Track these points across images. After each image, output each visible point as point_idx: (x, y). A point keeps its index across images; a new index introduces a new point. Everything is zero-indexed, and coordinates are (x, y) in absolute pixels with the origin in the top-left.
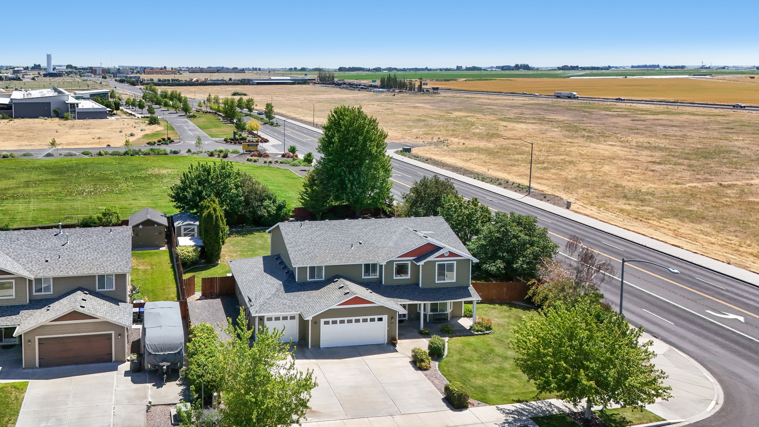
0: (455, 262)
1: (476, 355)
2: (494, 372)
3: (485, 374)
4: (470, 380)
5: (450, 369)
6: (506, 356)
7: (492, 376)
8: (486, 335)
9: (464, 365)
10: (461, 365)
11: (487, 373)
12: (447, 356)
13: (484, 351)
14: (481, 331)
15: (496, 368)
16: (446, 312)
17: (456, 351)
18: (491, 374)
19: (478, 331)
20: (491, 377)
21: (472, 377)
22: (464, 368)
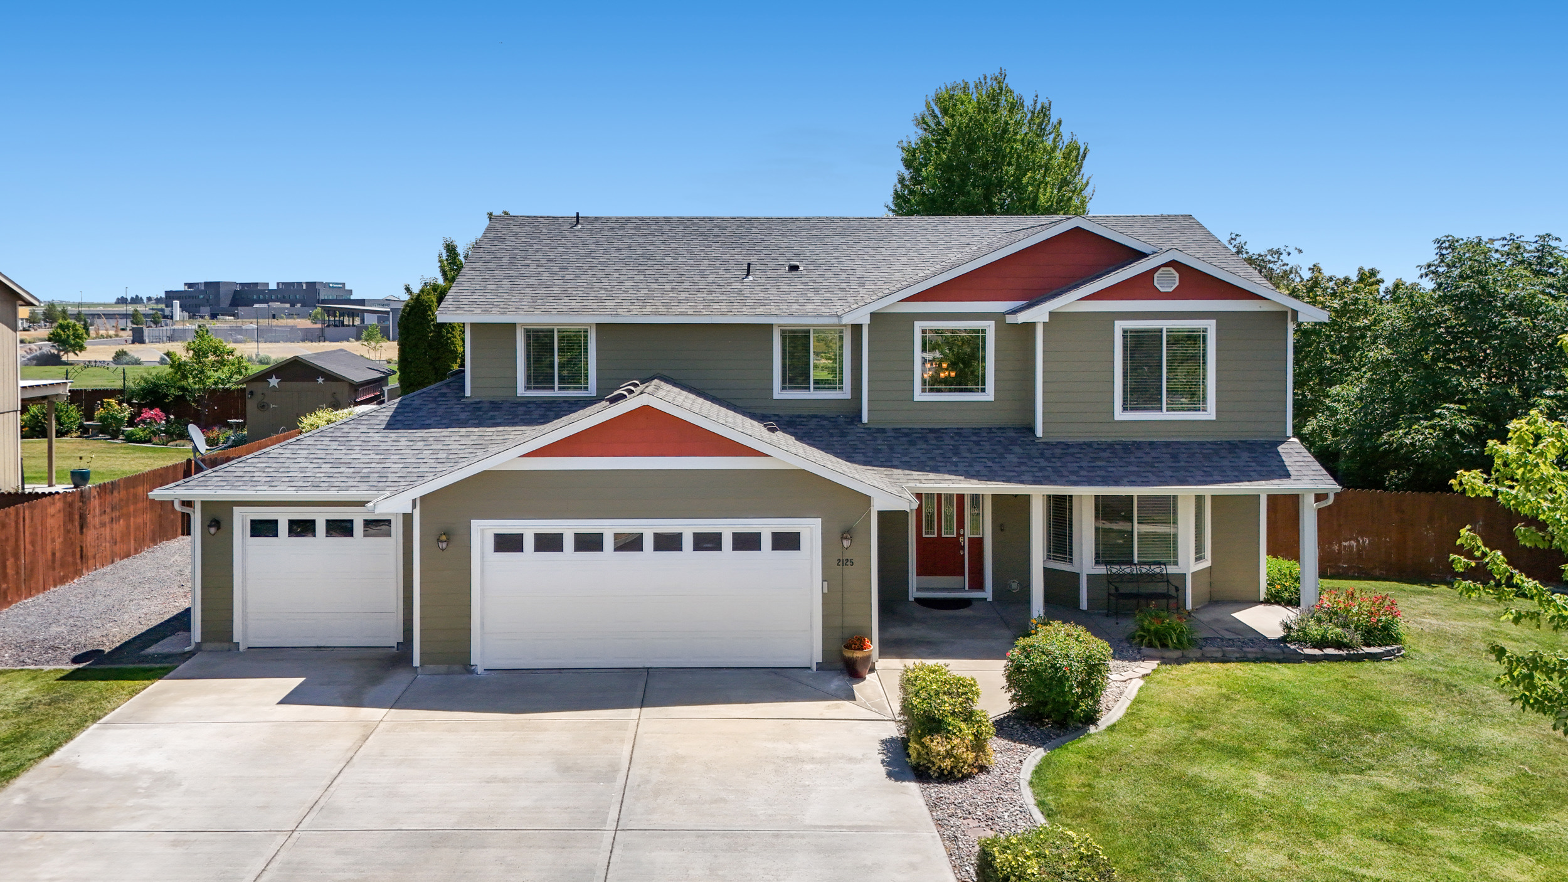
0: (1211, 325)
1: (1281, 734)
2: (1376, 813)
3: (1316, 820)
4: (1201, 846)
5: (1101, 784)
6: (1465, 744)
7: (1363, 834)
8: (1367, 664)
9: (1194, 770)
10: (1178, 767)
11: (1329, 813)
12: (1112, 728)
13: (1338, 719)
14: (1339, 645)
15: (1395, 797)
16: (1171, 570)
17: (1176, 710)
18: (1359, 819)
19: (1321, 643)
20: (1350, 840)
21: (1225, 831)
22: (1194, 784)
